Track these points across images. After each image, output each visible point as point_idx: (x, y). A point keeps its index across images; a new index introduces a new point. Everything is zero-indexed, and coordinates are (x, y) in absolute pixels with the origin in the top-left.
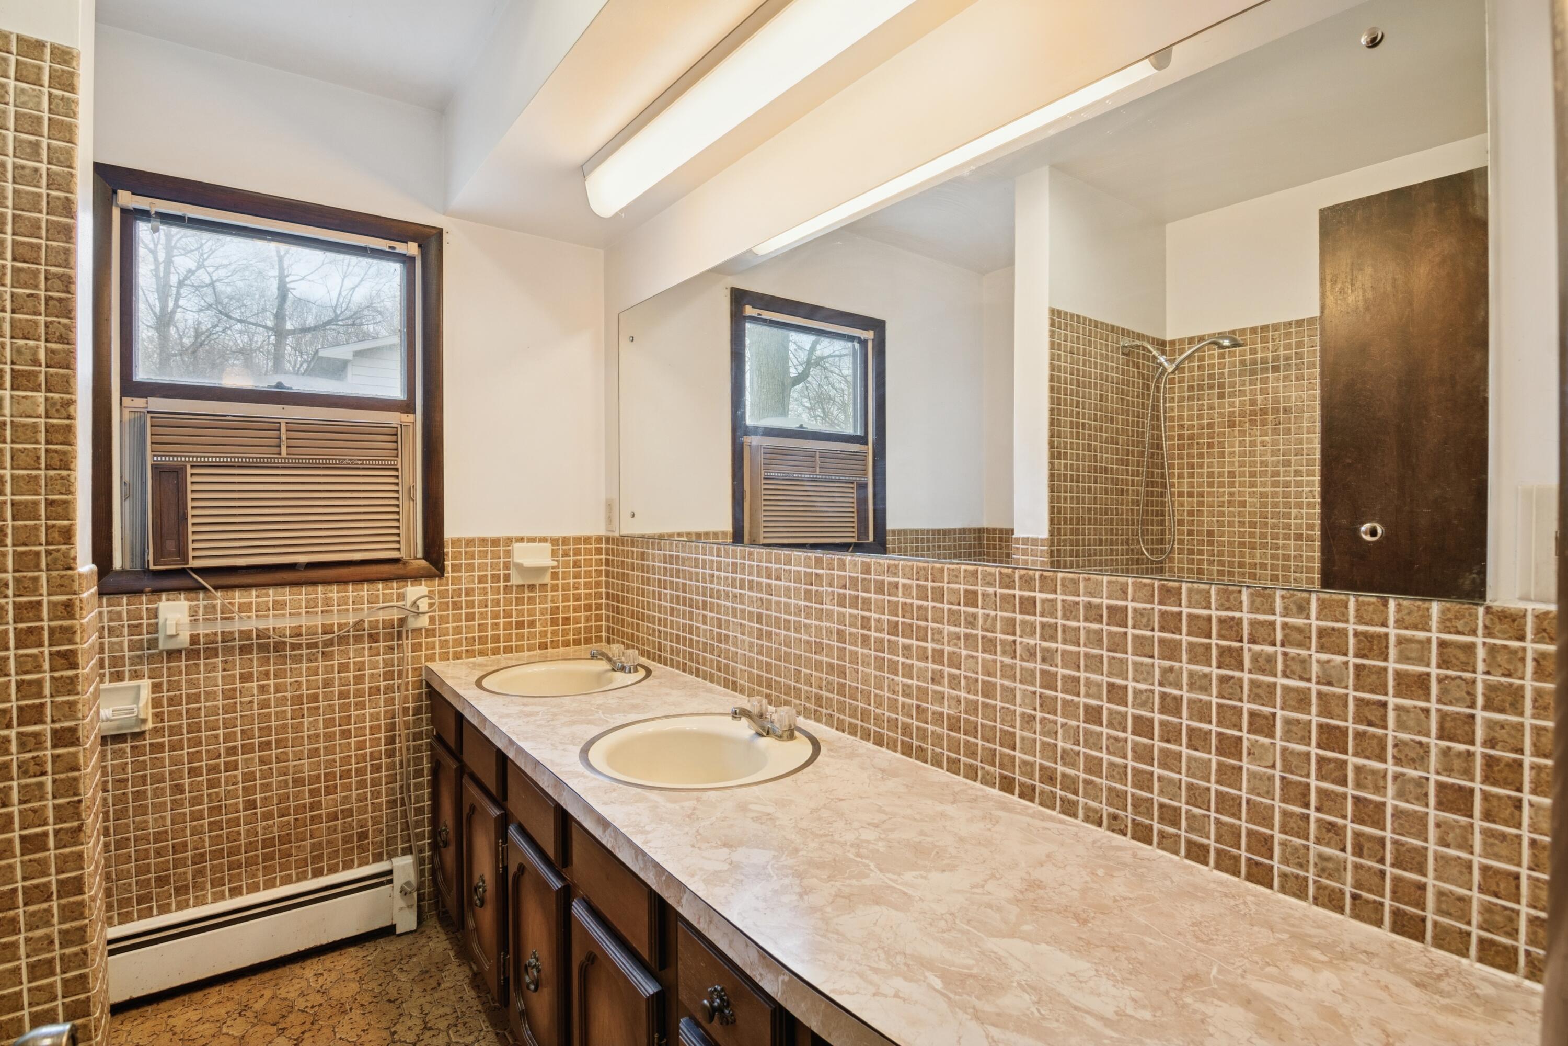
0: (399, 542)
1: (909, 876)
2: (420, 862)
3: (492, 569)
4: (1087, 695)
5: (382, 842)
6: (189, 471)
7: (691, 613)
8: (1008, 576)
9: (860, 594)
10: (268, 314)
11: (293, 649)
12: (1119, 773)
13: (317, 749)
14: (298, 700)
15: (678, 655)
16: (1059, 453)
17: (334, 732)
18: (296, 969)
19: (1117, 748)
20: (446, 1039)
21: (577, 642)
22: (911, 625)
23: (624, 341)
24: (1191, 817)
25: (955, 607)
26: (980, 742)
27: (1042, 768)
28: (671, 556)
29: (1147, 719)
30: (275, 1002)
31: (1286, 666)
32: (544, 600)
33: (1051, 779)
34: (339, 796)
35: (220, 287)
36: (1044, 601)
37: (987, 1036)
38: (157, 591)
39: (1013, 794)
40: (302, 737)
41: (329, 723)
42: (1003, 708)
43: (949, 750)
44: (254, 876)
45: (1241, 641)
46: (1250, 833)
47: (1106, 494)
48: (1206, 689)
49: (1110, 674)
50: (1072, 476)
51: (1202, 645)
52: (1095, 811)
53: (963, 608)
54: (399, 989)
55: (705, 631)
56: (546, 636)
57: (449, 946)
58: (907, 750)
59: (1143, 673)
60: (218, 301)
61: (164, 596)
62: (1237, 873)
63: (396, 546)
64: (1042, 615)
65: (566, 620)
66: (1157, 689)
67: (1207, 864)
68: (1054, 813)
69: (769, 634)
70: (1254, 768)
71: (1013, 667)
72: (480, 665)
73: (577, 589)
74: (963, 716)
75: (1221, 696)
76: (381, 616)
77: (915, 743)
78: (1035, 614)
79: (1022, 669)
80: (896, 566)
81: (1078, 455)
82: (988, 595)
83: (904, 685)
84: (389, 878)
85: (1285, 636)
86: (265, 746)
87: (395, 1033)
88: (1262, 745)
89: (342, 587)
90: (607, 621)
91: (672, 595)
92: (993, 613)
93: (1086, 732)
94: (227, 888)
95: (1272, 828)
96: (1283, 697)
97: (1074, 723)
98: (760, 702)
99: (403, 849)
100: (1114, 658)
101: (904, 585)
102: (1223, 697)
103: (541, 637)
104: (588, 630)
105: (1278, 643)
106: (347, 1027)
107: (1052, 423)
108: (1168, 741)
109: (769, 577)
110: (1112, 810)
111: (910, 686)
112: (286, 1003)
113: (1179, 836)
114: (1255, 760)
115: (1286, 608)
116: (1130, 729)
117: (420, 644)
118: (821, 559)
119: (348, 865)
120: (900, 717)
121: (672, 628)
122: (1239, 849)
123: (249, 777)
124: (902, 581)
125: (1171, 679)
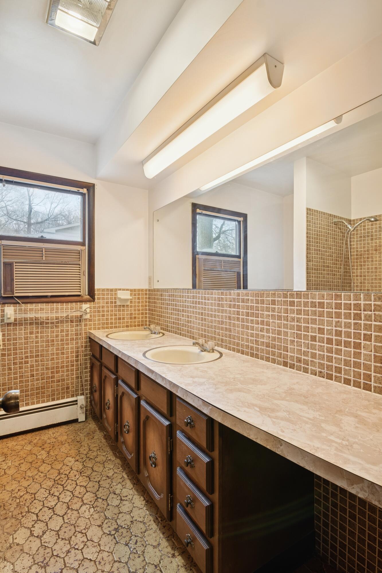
0: (80, 289)
1: (250, 386)
2: (87, 398)
3: (111, 299)
4: (312, 332)
5: (74, 391)
6: (15, 264)
7: (178, 314)
8: (286, 294)
9: (236, 303)
10: (25, 217)
11: (46, 324)
12: (322, 357)
13: (53, 358)
14: (48, 341)
15: (174, 329)
16: (310, 260)
17: (59, 353)
18: (46, 431)
19: (321, 348)
20: (97, 454)
21: (139, 326)
22: (253, 313)
23: (155, 222)
24: (345, 370)
25: (268, 306)
26: (276, 351)
27: (297, 358)
28: (171, 295)
29: (331, 339)
30: (40, 441)
31: (375, 318)
32: (128, 310)
33: (300, 361)
34: (60, 374)
35: (9, 208)
36: (297, 302)
37: (272, 421)
38: (4, 304)
39: (287, 367)
40: (49, 354)
41: (57, 349)
42: (284, 338)
43: (266, 354)
44: (33, 399)
45: (361, 311)
46: (364, 374)
47: (328, 275)
48: (350, 327)
49: (319, 325)
50: (315, 268)
51: (348, 313)
52: (314, 371)
53: (271, 306)
54: (80, 438)
55: (183, 319)
56: (128, 323)
57: (96, 426)
58: (252, 355)
59: (330, 323)
60: (8, 213)
61: (6, 305)
62: (360, 387)
63: (79, 290)
64: (297, 306)
65: (135, 318)
66: (334, 328)
67: (350, 385)
68: (301, 372)
69: (205, 319)
70: (365, 352)
71: (287, 325)
72: (106, 332)
73: (139, 307)
74: (271, 342)
75: (354, 329)
76: (74, 314)
77: (255, 352)
78: (294, 306)
79: (290, 325)
80: (249, 293)
81: (317, 261)
82: (279, 301)
83: (251, 333)
84: (76, 403)
85: (375, 308)
86: (37, 356)
87: (80, 451)
88: (368, 345)
89: (62, 304)
90: (149, 318)
91: (172, 308)
92: (280, 307)
93: (311, 344)
94: (24, 403)
95: (371, 372)
96: (374, 328)
97: (307, 342)
98: (202, 341)
99: (81, 393)
100: (320, 319)
101: (251, 299)
102: (355, 330)
103: (127, 323)
104: (142, 321)
105: (373, 310)
106: (64, 449)
107: (307, 249)
108: (338, 345)
109: (205, 300)
110: (320, 370)
111: (253, 333)
112: (44, 441)
113: (341, 377)
114: (365, 349)
115: (375, 299)
116: (325, 342)
117: (87, 324)
118: (223, 292)
119: (63, 398)
120: (250, 344)
121: (172, 319)
122: (361, 379)
123: (32, 366)
124: (250, 298)
125: (339, 325)
